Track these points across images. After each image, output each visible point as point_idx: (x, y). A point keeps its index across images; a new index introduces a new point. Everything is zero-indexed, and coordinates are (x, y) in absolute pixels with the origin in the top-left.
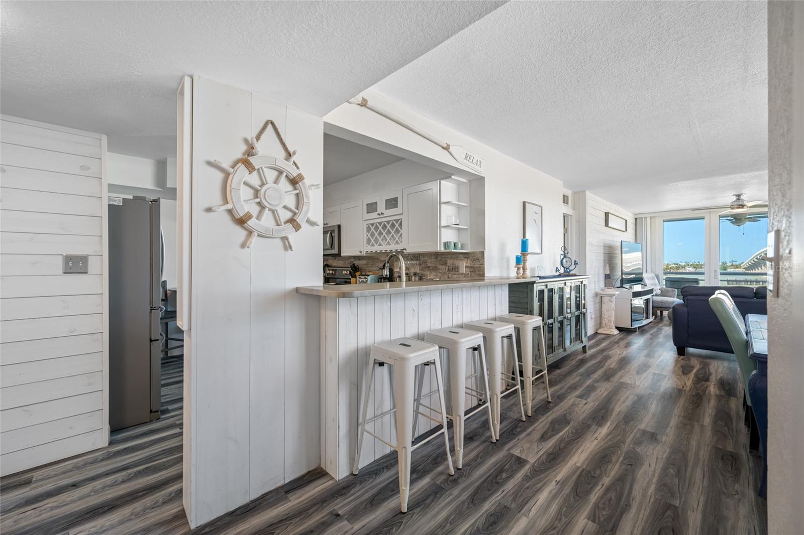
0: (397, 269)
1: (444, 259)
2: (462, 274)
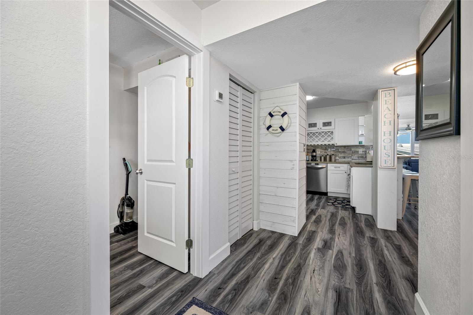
0: (318, 152)
2: (360, 154)
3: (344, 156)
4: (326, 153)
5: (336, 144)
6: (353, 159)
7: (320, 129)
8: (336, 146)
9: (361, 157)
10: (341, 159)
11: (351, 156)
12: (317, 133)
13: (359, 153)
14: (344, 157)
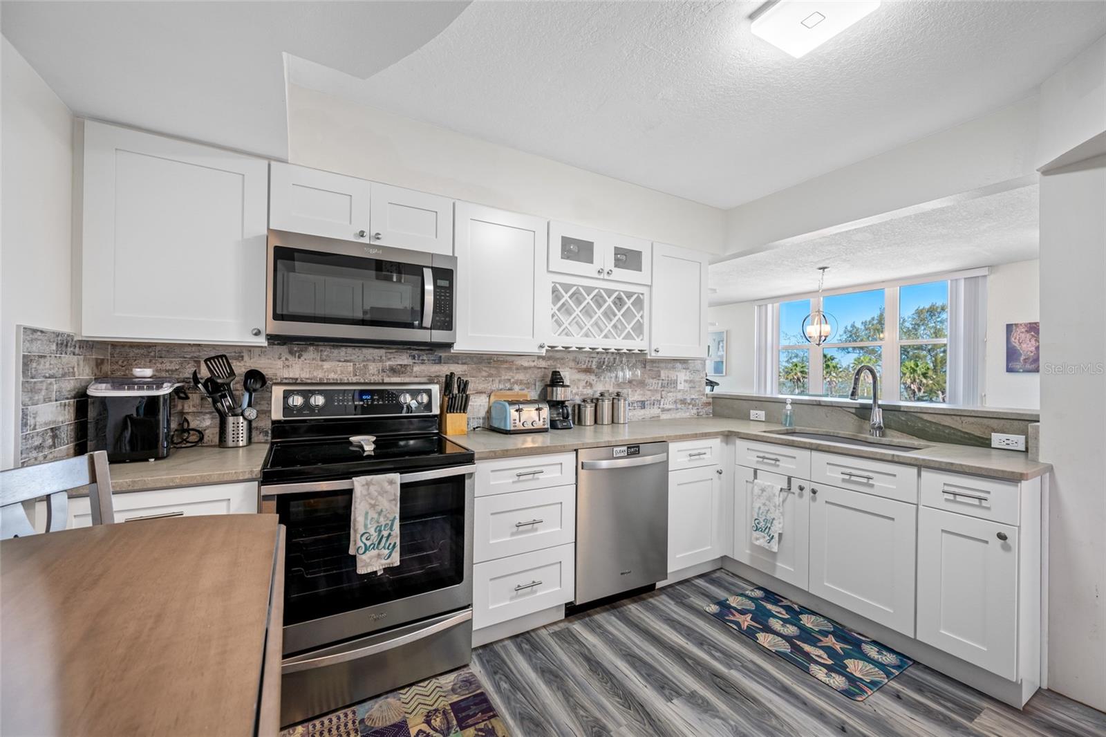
0: (571, 384)
1: (657, 369)
2: (679, 391)
3: (643, 399)
4: (591, 385)
5: (657, 351)
6: (663, 410)
7: (606, 277)
8: (653, 361)
9: (681, 400)
10: (635, 412)
11: (659, 398)
12: (589, 290)
13: (680, 387)
14: (643, 405)
